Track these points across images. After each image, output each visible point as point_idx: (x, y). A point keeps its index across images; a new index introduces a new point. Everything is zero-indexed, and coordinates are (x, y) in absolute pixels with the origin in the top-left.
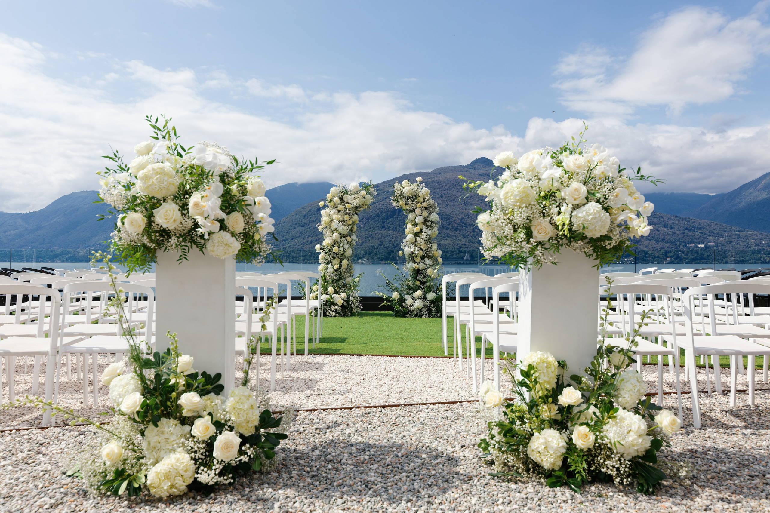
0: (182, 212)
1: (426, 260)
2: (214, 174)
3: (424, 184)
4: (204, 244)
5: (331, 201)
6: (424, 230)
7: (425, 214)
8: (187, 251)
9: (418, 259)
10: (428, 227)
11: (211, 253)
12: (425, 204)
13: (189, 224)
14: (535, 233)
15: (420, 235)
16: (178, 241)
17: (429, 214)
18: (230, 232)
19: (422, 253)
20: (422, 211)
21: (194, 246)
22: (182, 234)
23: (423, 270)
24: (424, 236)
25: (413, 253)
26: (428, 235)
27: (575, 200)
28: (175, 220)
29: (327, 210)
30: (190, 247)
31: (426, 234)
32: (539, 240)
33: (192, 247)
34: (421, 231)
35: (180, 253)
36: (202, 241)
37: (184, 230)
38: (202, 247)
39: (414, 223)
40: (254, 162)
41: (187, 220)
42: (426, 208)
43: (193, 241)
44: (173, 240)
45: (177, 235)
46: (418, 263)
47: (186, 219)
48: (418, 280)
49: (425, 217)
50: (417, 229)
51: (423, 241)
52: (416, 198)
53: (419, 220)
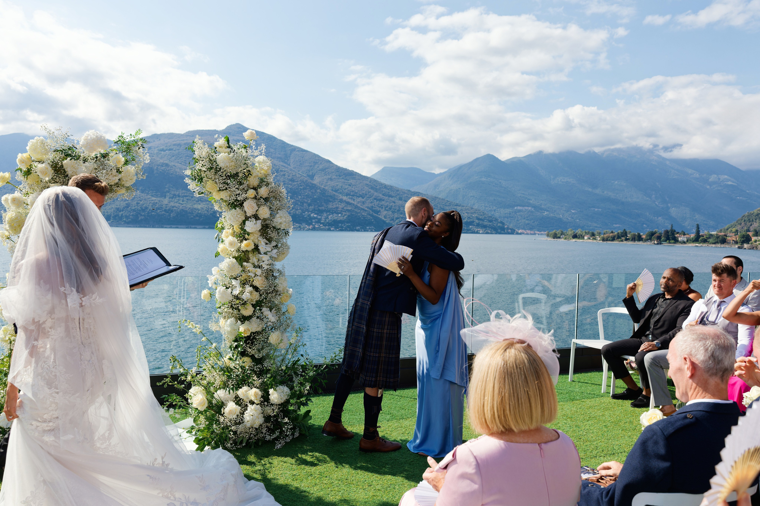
1: (265, 311)
3: (263, 146)
5: (28, 172)
6: (263, 246)
7: (264, 212)
9: (248, 311)
10: (270, 240)
12: (263, 191)
15: (254, 259)
17: (273, 213)
19: (256, 296)
20: (259, 206)
23: (257, 333)
24: (263, 260)
25: (237, 297)
26: (272, 258)
29: (17, 194)
31: (267, 256)
34: (256, 249)
39: (239, 232)
42: (266, 200)
46: (248, 318)
48: (247, 355)
49: (265, 220)
50: (247, 246)
51: (259, 271)
52: (246, 177)
53: (252, 226)
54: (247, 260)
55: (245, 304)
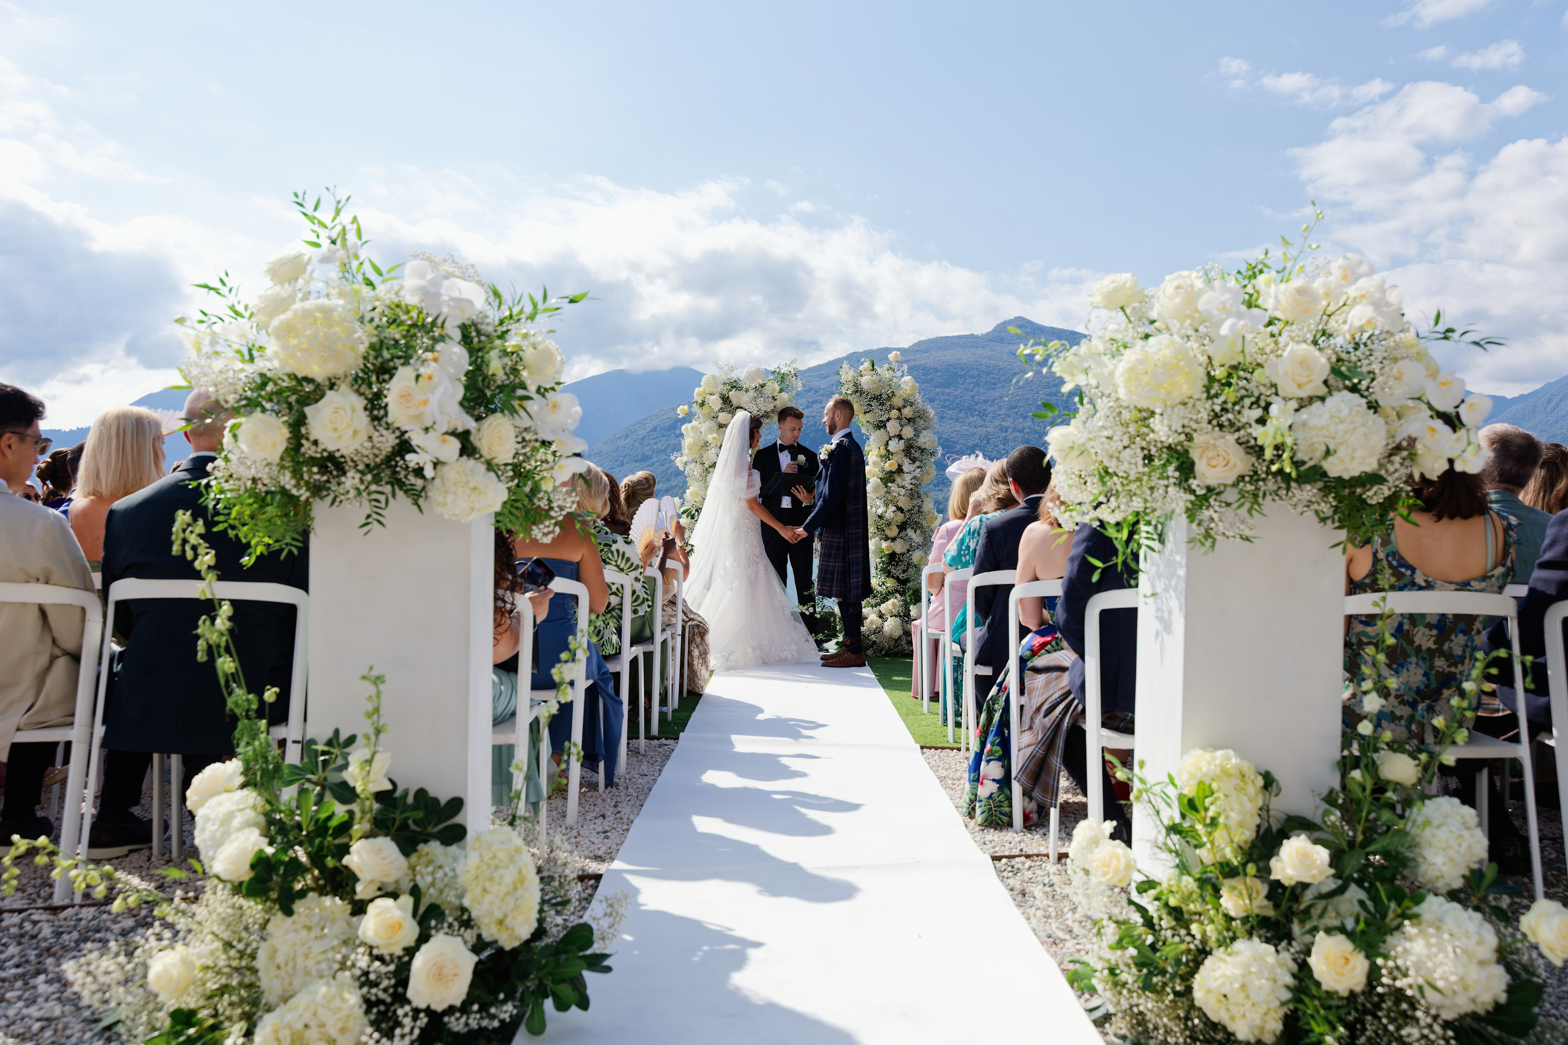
0: (371, 412)
1: (910, 532)
2: (446, 325)
3: (905, 368)
4: (424, 488)
5: (702, 404)
6: (907, 467)
7: (908, 432)
8: (383, 505)
9: (893, 532)
10: (914, 460)
11: (439, 510)
12: (907, 412)
13: (388, 441)
14: (1200, 467)
15: (899, 480)
16: (362, 481)
17: (917, 433)
18: (483, 460)
19: (900, 517)
20: (902, 426)
21: (400, 494)
22: (373, 464)
23: (903, 554)
24: (907, 480)
25: (881, 517)
26: (915, 478)
27: (1300, 386)
28: (355, 432)
29: (694, 423)
30: (390, 496)
31: (911, 476)
32: (1212, 482)
33: (394, 495)
34: (900, 470)
35: (367, 509)
36: (419, 483)
37: (376, 456)
38: (416, 496)
39: (883, 452)
40: (539, 297)
41: (385, 432)
42: (909, 420)
43: (397, 482)
44: (351, 480)
45: (361, 467)
46: (893, 539)
47: (381, 429)
48: (893, 577)
49: (909, 440)
50: (890, 465)
51: (903, 492)
52: (889, 398)
53: (895, 446)
54: (893, 481)
55: (889, 524)
